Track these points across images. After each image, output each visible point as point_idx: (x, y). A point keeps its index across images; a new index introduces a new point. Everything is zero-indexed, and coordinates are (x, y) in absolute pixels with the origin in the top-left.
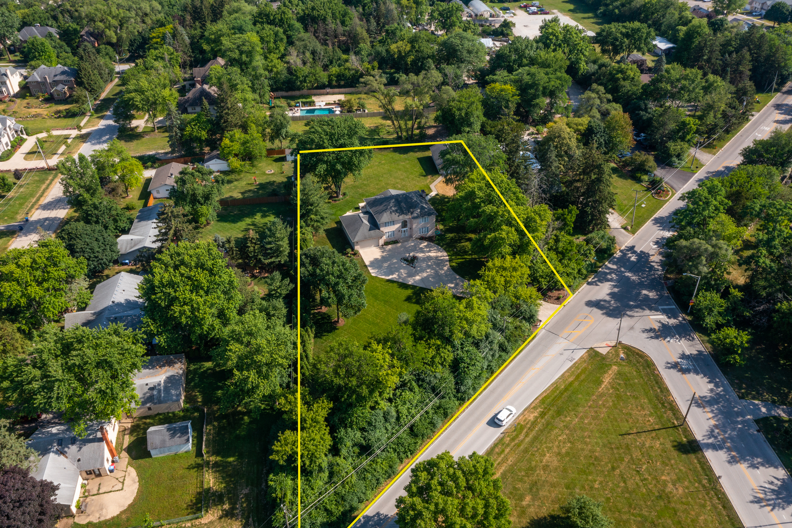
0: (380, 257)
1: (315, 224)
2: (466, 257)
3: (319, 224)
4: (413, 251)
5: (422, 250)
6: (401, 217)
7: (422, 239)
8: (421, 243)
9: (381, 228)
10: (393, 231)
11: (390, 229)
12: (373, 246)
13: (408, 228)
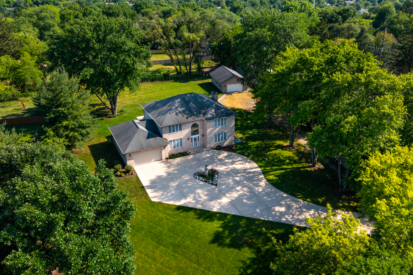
0: (165, 174)
1: (71, 134)
2: (285, 167)
3: (76, 134)
4: (211, 163)
5: (222, 162)
6: (190, 119)
7: (219, 148)
8: (219, 154)
9: (163, 135)
10: (181, 139)
11: (176, 137)
12: (153, 160)
13: (200, 135)
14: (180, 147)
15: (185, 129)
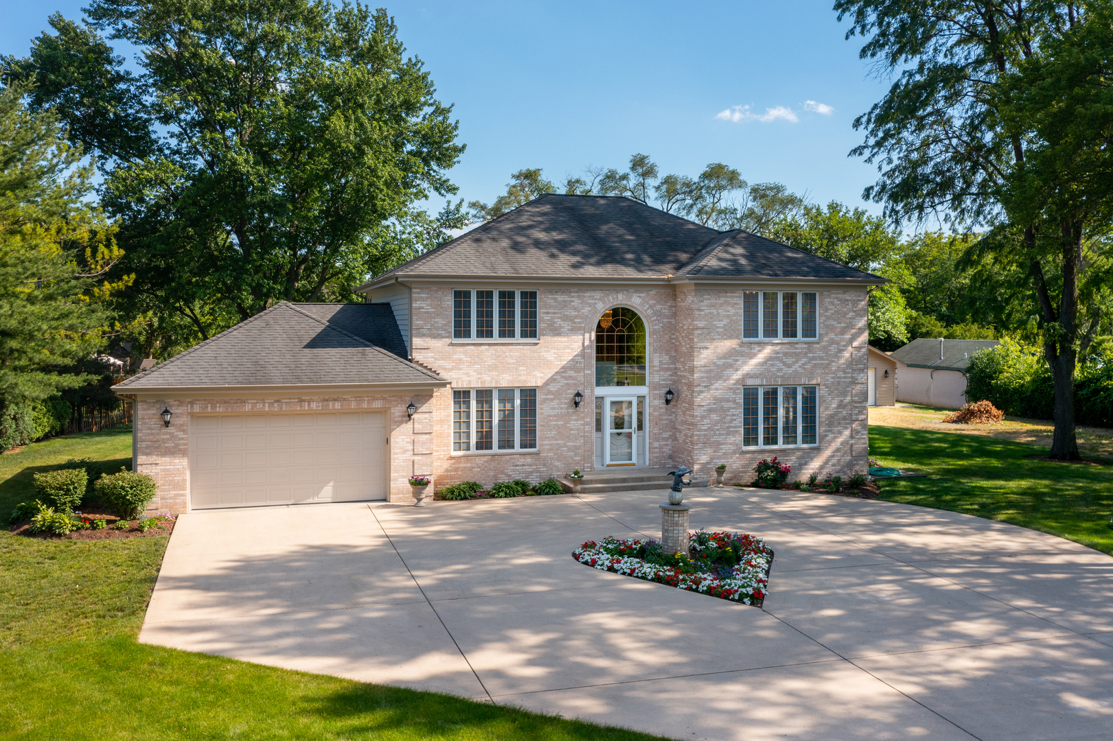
9: (417, 342)
10: (529, 396)
11: (494, 368)
12: (327, 492)
13: (654, 387)
14: (517, 449)
15: (556, 332)
